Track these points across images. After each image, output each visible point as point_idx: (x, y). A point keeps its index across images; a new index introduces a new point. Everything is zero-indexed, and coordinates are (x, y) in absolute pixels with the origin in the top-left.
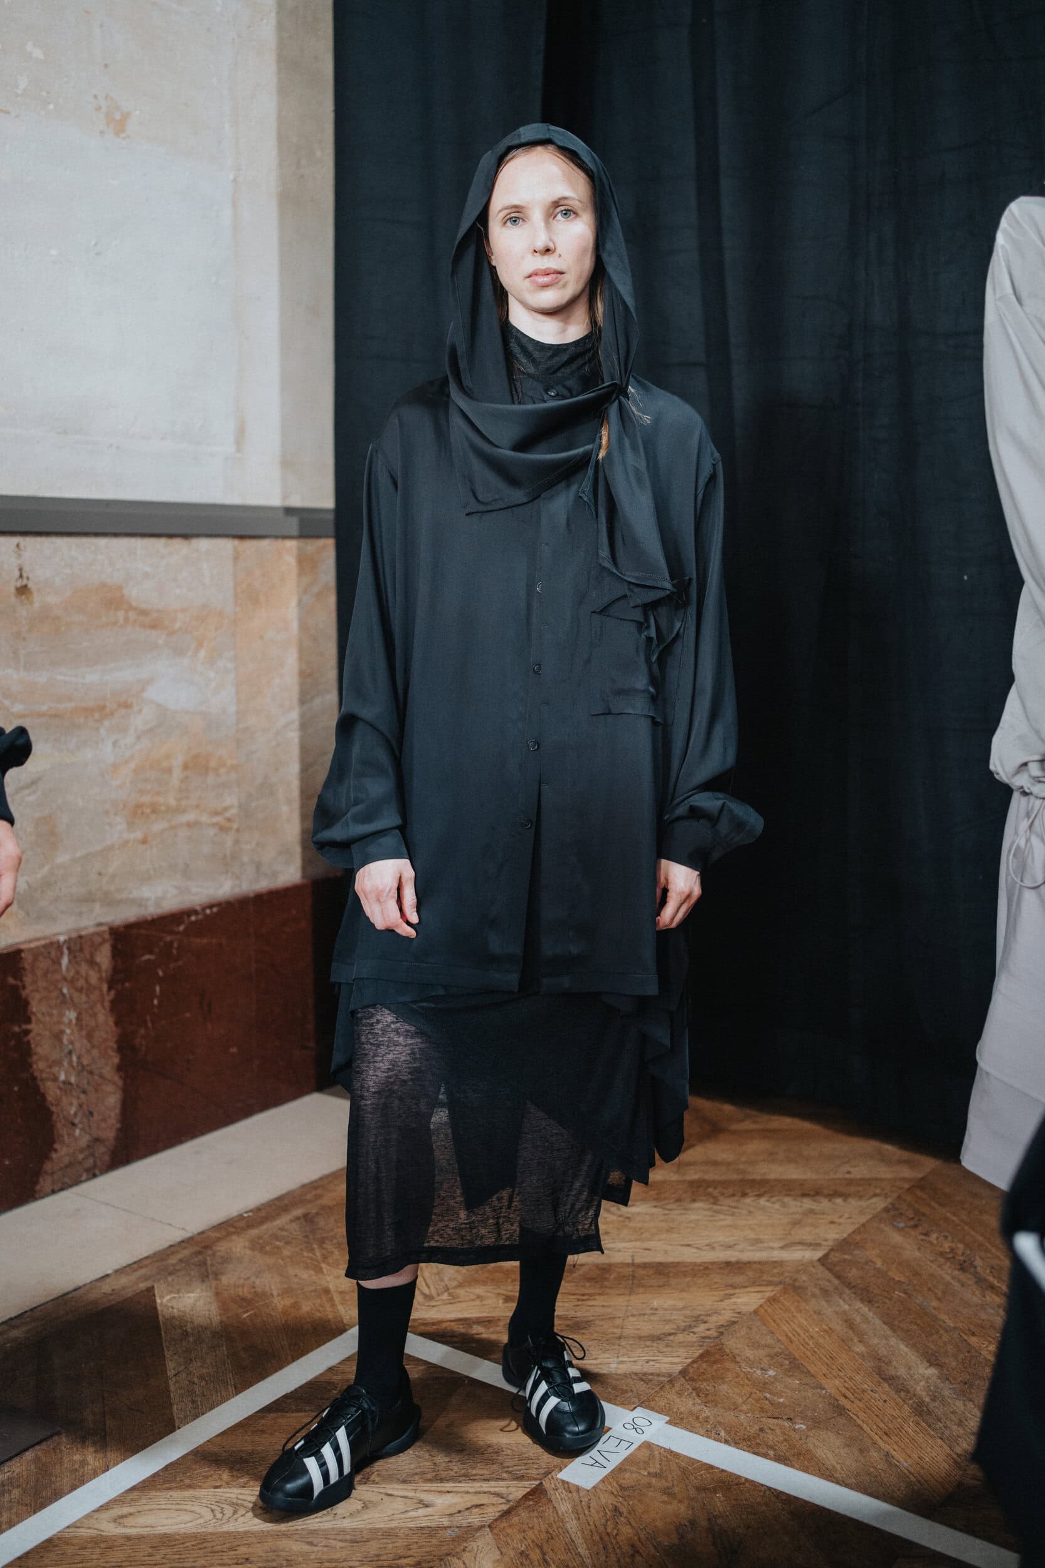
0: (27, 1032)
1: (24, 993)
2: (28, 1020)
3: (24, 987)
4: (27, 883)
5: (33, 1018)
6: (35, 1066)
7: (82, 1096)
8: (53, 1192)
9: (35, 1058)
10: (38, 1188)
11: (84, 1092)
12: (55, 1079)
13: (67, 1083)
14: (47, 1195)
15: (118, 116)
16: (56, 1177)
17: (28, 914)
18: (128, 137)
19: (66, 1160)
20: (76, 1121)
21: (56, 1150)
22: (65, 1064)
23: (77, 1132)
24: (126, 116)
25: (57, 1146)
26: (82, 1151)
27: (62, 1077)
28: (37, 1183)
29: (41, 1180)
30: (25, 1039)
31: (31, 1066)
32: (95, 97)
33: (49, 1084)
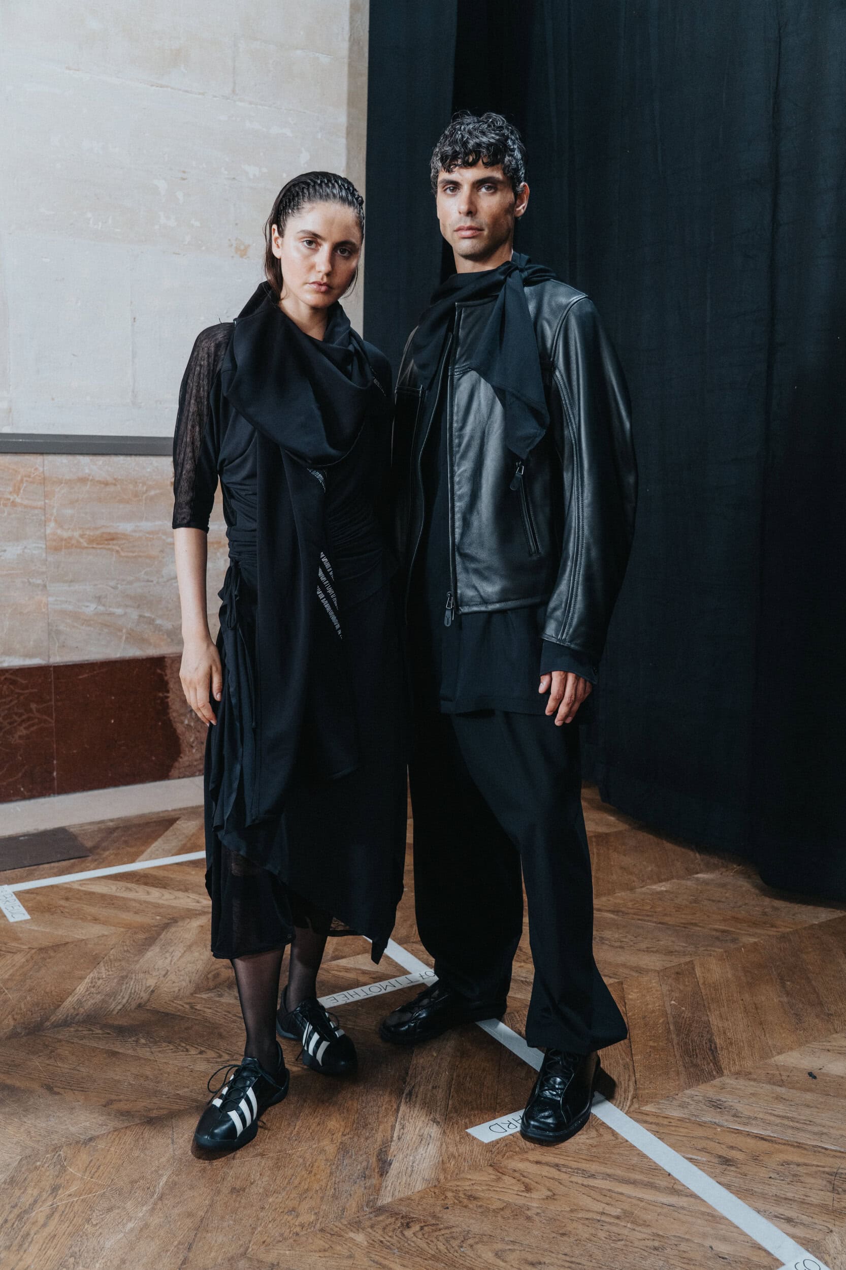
0: (167, 697)
1: (166, 678)
2: (168, 692)
3: (166, 675)
4: (173, 626)
5: (171, 691)
6: (170, 715)
7: (198, 734)
8: (179, 778)
9: (171, 710)
10: (170, 774)
11: (199, 731)
12: (182, 723)
13: (188, 725)
14: (174, 778)
15: (242, 247)
16: (181, 770)
17: (172, 640)
18: (248, 257)
19: (187, 763)
20: (194, 745)
21: (181, 758)
22: (188, 716)
23: (194, 751)
24: (247, 247)
25: (182, 755)
26: (196, 760)
27: (186, 722)
28: (170, 771)
29: (172, 770)
30: (166, 700)
31: (168, 714)
32: (229, 240)
33: (178, 725)
